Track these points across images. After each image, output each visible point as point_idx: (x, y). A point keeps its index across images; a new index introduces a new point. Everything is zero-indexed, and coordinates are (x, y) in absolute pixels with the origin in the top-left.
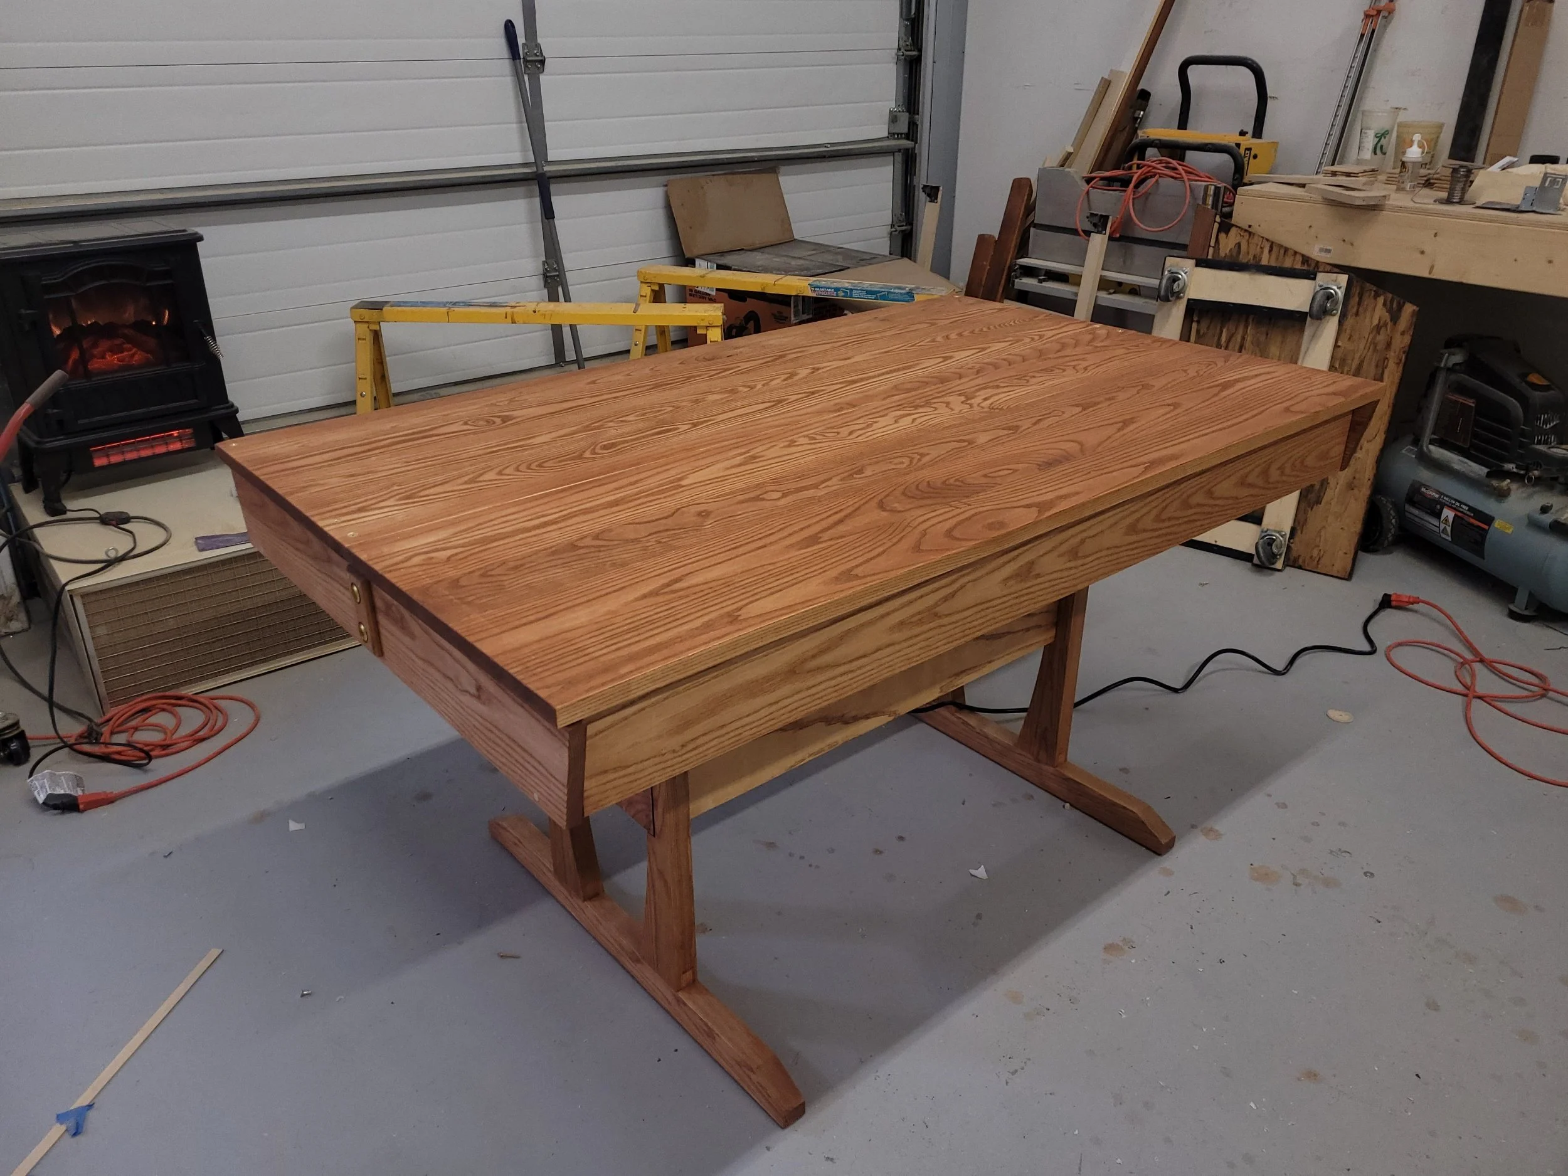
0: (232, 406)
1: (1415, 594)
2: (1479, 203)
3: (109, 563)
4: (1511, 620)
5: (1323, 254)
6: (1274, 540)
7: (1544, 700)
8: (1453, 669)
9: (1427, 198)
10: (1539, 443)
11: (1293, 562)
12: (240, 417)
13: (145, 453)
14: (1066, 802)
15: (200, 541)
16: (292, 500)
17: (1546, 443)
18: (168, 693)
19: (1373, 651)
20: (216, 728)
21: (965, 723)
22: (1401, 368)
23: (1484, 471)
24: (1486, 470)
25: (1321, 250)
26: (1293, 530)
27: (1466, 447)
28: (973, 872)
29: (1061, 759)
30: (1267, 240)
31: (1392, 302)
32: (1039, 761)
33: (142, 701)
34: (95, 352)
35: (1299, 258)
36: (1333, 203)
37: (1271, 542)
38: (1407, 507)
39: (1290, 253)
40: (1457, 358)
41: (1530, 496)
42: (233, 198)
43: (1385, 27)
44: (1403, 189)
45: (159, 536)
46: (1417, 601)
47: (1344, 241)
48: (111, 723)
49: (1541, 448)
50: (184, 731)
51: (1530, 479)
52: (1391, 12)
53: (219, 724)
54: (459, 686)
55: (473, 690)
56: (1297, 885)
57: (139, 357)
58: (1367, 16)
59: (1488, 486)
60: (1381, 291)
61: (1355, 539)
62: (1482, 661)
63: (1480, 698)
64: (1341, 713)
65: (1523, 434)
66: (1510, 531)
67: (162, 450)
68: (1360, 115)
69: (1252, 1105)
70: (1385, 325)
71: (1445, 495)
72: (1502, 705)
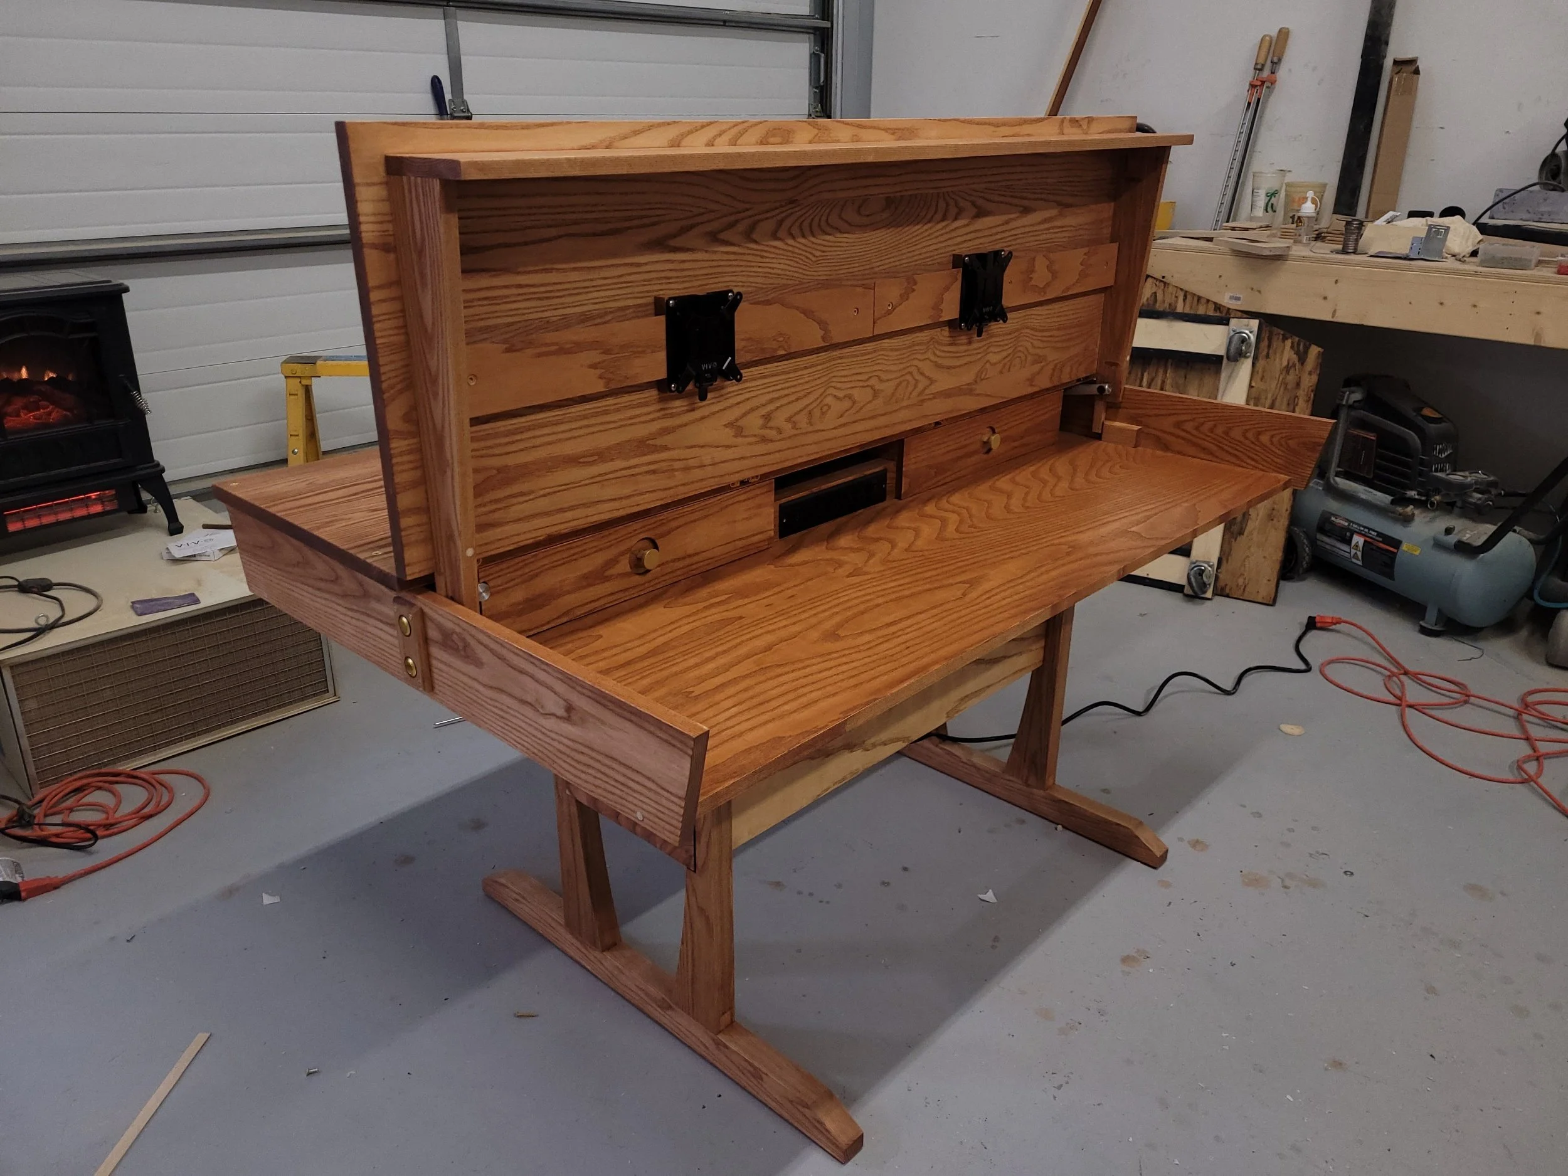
0: (158, 465)
1: (1337, 615)
2: (1372, 252)
3: (39, 632)
4: (1423, 636)
5: (1233, 302)
6: (1203, 571)
7: (1467, 707)
8: (1382, 682)
9: (1323, 249)
10: (1436, 470)
11: (1221, 592)
12: (167, 476)
13: (64, 516)
14: (1058, 824)
15: (138, 606)
16: (322, 534)
17: (1442, 470)
18: (104, 770)
19: (1308, 669)
20: (162, 803)
21: (949, 753)
22: (1310, 405)
23: (1388, 498)
24: (1390, 498)
25: (1231, 298)
26: (1220, 560)
27: (1371, 476)
28: (982, 896)
29: (1050, 782)
30: (1181, 289)
31: (1299, 344)
32: (1028, 786)
33: (75, 780)
34: (10, 409)
35: (1211, 307)
36: (1239, 254)
37: (1201, 573)
38: (1320, 536)
39: (1203, 301)
40: (1357, 396)
41: (1432, 520)
42: (153, 250)
43: (1268, 97)
44: (1300, 242)
45: (89, 603)
46: (1339, 622)
47: (1252, 289)
48: (45, 803)
49: (1439, 474)
50: (126, 808)
51: (1432, 504)
52: (1273, 83)
53: (165, 799)
54: (541, 710)
55: (561, 712)
56: (1286, 887)
57: (56, 415)
58: (1253, 86)
59: (1393, 512)
60: (1288, 335)
61: (1277, 566)
62: (1406, 673)
63: (1411, 706)
64: (1293, 727)
65: (1422, 463)
66: (1417, 553)
67: (81, 512)
68: (1250, 177)
69: (1289, 1097)
70: (1294, 365)
71: (1354, 523)
72: (1433, 712)
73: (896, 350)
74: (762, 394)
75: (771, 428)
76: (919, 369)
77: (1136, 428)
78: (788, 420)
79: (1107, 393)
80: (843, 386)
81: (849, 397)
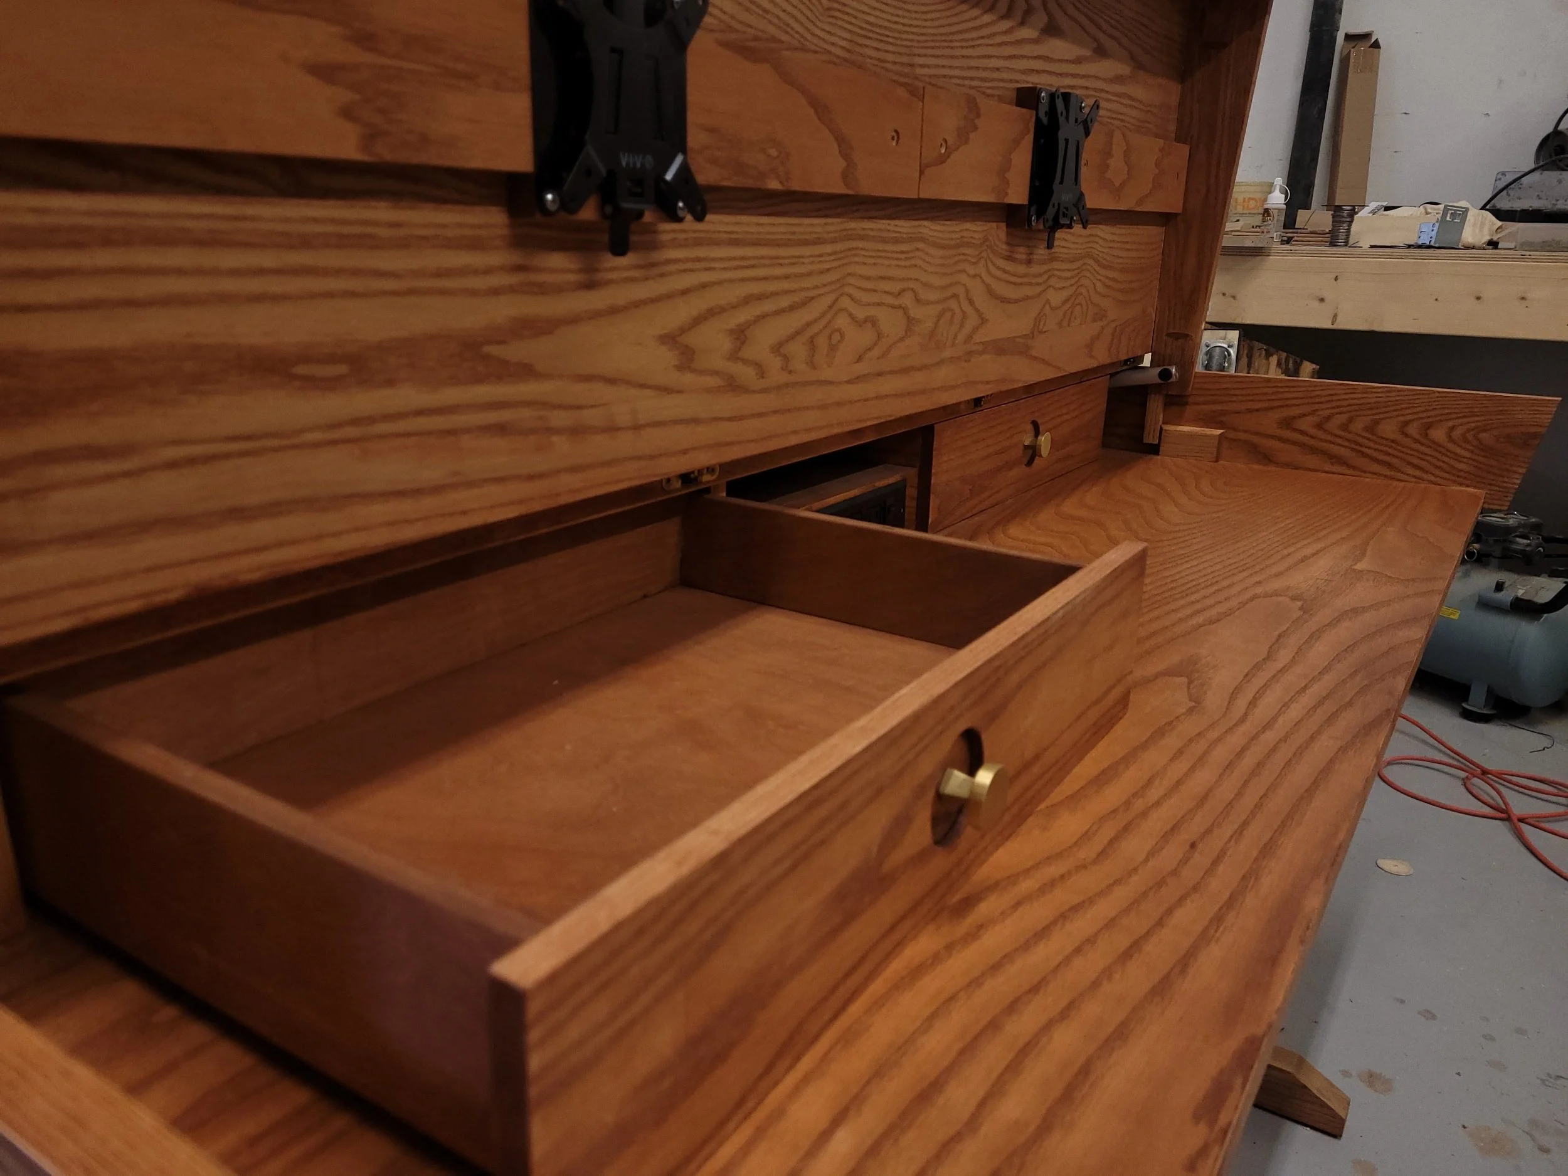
2: (1370, 242)
8: (1461, 788)
31: (1287, 361)
51: (1471, 554)
56: (1544, 1150)
63: (1522, 821)
64: (1395, 863)
66: (1455, 617)
72: (1546, 825)
73: (943, 247)
74: (731, 281)
75: (745, 361)
76: (967, 291)
77: (1219, 432)
78: (777, 348)
79: (1173, 379)
80: (865, 297)
81: (872, 321)
